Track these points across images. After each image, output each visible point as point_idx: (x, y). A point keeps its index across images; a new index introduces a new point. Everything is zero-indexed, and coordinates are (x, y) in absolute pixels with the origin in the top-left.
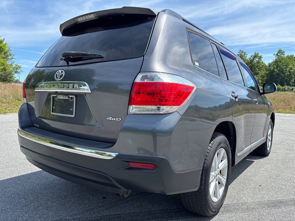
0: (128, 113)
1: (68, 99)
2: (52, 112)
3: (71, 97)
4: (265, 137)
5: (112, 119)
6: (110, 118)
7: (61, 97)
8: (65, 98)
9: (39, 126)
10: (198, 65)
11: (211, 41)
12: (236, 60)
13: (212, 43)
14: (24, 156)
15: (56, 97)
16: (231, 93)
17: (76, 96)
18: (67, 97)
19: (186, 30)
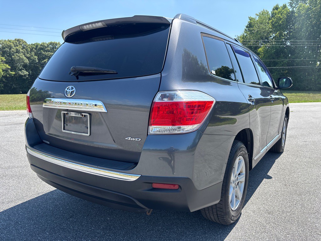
0: (148, 134)
1: (81, 116)
2: (64, 129)
3: (84, 115)
4: (280, 134)
5: (131, 139)
6: (128, 138)
7: (73, 114)
8: (78, 116)
9: (49, 143)
10: (215, 74)
11: (226, 41)
12: (251, 57)
13: (226, 43)
14: (35, 174)
15: (67, 114)
16: (248, 98)
17: (90, 114)
18: (80, 115)
19: (201, 35)
